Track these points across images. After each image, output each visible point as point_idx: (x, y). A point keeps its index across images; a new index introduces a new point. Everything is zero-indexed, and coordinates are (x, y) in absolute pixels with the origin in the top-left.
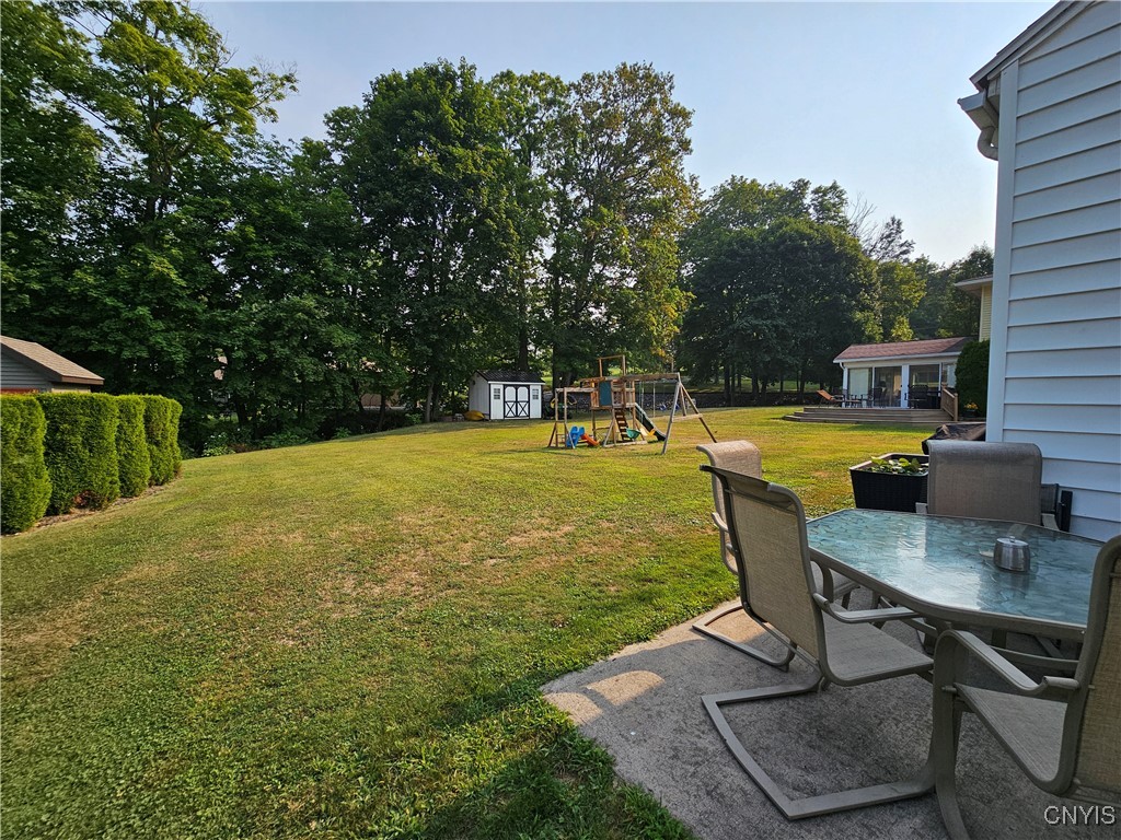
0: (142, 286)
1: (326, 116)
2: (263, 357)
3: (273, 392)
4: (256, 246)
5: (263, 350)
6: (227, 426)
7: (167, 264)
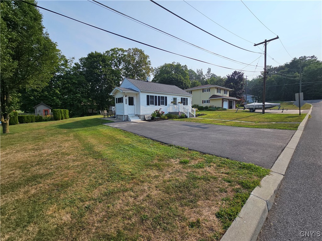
1: (79, 59)
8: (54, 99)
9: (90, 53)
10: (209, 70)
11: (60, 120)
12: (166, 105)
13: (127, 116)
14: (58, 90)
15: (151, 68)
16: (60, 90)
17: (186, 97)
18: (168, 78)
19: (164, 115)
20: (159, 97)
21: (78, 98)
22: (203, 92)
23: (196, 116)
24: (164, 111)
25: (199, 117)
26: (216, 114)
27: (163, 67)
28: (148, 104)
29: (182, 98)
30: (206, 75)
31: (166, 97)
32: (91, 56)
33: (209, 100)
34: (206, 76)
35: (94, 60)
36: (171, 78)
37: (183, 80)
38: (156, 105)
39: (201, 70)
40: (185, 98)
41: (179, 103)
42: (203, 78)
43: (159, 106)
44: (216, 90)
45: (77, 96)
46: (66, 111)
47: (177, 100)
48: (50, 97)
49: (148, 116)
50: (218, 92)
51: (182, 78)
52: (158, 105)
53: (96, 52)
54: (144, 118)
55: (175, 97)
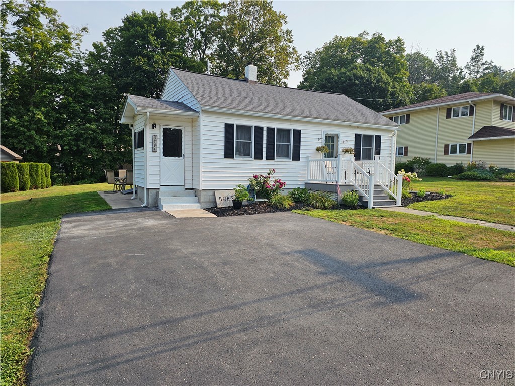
0: (32, 122)
1: (103, 33)
2: (75, 148)
3: (79, 162)
4: (73, 105)
5: (75, 145)
6: (62, 177)
7: (41, 114)
8: (30, 137)
9: (130, 14)
10: (479, 51)
11: (14, 191)
12: (296, 157)
13: (155, 191)
14: (43, 113)
15: (291, 50)
16: (48, 112)
17: (374, 133)
18: (340, 79)
19: (283, 193)
20: (270, 131)
21: (90, 134)
22: (448, 116)
23: (406, 201)
24: (283, 181)
25: (416, 204)
26: (492, 198)
27: (327, 48)
28: (229, 154)
29: (357, 136)
30: (467, 67)
31: (298, 133)
32: (131, 22)
33: (469, 145)
34: (465, 71)
35: (136, 31)
36: (350, 79)
37: (387, 84)
38: (258, 156)
39: (452, 53)
40: (371, 137)
41: (346, 151)
42: (455, 78)
43: (271, 162)
44: (496, 111)
45: (87, 129)
46: (37, 166)
47: (341, 142)
48: (22, 129)
49: (227, 194)
50: (503, 116)
51: (385, 77)
52: (267, 159)
53: (143, 12)
54: (212, 200)
55: (332, 131)
